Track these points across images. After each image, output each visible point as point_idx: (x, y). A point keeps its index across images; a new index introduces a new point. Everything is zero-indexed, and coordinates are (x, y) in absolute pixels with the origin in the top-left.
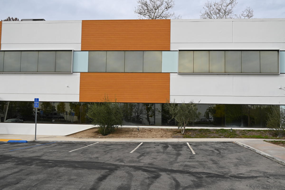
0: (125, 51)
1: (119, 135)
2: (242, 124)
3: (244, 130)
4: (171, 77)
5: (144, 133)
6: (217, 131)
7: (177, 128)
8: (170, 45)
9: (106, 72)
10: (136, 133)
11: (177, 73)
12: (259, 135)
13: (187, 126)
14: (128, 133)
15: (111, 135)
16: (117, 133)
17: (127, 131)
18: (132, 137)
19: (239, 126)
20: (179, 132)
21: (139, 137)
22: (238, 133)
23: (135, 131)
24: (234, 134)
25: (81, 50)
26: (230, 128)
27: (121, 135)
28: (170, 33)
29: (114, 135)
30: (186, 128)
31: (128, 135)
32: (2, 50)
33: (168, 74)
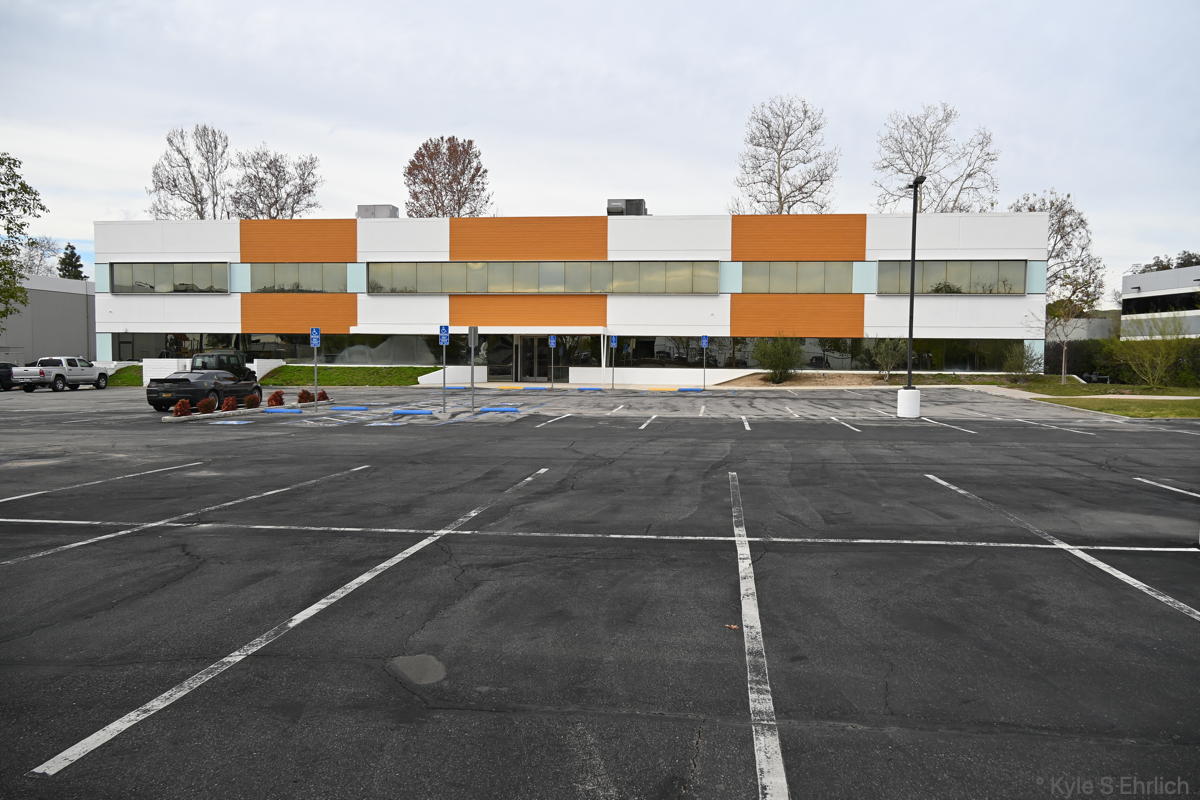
0: (797, 261)
2: (968, 367)
3: (971, 375)
4: (866, 300)
6: (934, 376)
7: (877, 372)
8: (865, 252)
9: (769, 293)
10: (822, 380)
11: (875, 294)
14: (812, 380)
19: (964, 369)
20: (882, 378)
22: (963, 378)
23: (820, 377)
24: (957, 380)
25: (730, 261)
26: (951, 373)
28: (865, 235)
29: (792, 381)
30: (891, 372)
31: (813, 383)
32: (609, 259)
33: (862, 295)
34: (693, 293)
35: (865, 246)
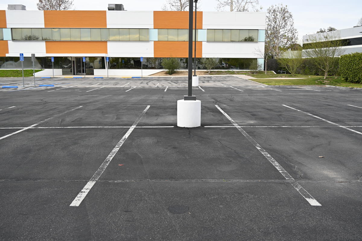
0: (178, 29)
2: (238, 68)
3: (239, 71)
6: (226, 71)
7: (206, 70)
8: (202, 26)
9: (168, 41)
11: (206, 41)
12: (246, 73)
13: (212, 69)
17: (181, 73)
18: (185, 75)
19: (237, 69)
20: (207, 72)
22: (235, 72)
23: (186, 72)
24: (233, 73)
25: (153, 28)
26: (232, 70)
30: (211, 70)
32: (107, 28)
33: (201, 42)
34: (140, 41)
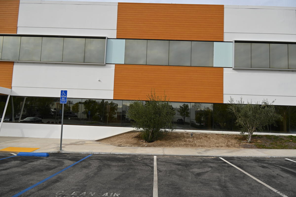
0: (169, 40)
1: (170, 142)
4: (224, 72)
5: (201, 140)
8: (223, 34)
9: (146, 65)
10: (191, 140)
11: (232, 68)
14: (181, 140)
15: (159, 142)
16: (166, 140)
17: (178, 137)
18: (189, 146)
20: (243, 138)
21: (199, 146)
23: (188, 137)
25: (116, 38)
27: (172, 143)
28: (223, 21)
29: (163, 142)
31: (183, 143)
32: (19, 33)
33: (221, 69)
34: (85, 63)
35: (223, 30)
